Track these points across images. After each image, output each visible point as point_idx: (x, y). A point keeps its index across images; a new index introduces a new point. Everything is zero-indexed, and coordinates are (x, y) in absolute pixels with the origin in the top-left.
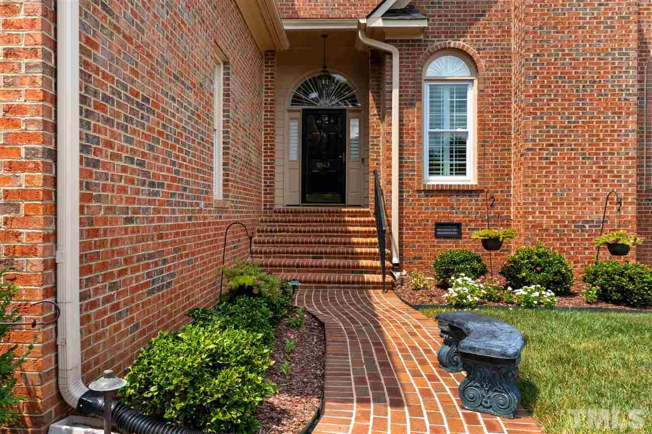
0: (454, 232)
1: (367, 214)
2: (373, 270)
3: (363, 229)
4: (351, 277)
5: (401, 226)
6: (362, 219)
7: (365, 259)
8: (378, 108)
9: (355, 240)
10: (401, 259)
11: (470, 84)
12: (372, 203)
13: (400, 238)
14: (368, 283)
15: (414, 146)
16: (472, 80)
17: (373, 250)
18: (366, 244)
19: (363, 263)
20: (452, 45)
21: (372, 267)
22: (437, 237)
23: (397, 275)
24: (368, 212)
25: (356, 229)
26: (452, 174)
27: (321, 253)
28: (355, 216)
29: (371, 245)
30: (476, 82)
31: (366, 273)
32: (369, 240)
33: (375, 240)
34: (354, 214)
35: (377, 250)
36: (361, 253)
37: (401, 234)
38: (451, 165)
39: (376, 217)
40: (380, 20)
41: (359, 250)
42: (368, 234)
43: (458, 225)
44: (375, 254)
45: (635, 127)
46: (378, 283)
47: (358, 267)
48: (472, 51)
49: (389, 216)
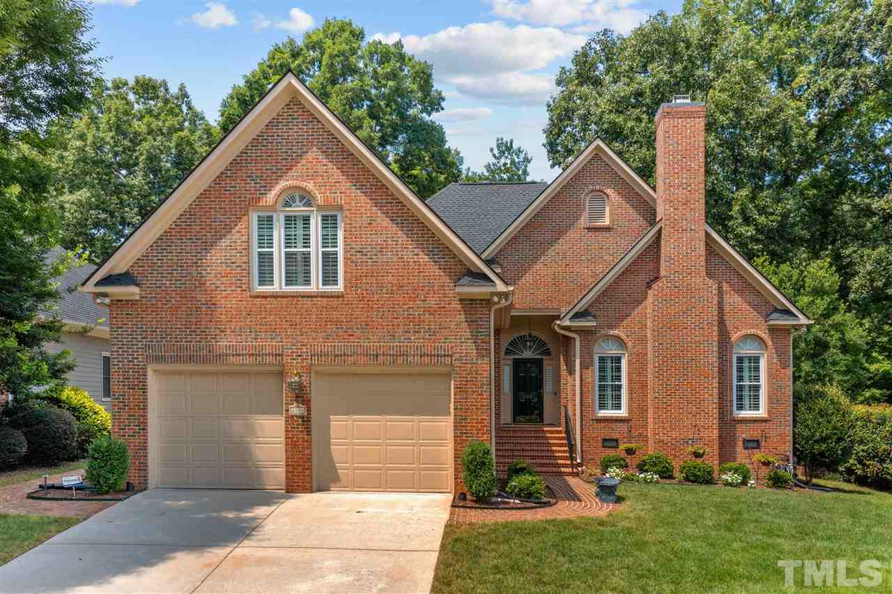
0: (614, 444)
1: (560, 432)
2: (566, 466)
3: (559, 442)
4: (554, 469)
5: (582, 440)
6: (558, 435)
7: (562, 459)
8: (566, 365)
9: (554, 448)
10: (582, 460)
11: (623, 356)
12: (563, 424)
13: (582, 448)
14: (564, 473)
15: (589, 393)
16: (624, 354)
17: (565, 455)
18: (561, 451)
19: (560, 461)
20: (612, 334)
21: (565, 464)
22: (604, 447)
23: (580, 469)
24: (561, 431)
25: (554, 441)
26: (613, 409)
27: (536, 456)
28: (553, 433)
29: (564, 452)
30: (626, 355)
31: (563, 467)
32: (562, 449)
33: (566, 448)
34: (552, 432)
35: (568, 455)
36: (559, 457)
37: (582, 445)
38: (612, 404)
39: (567, 435)
40: (568, 322)
41: (557, 455)
42: (561, 445)
43: (617, 440)
44: (567, 457)
45: (717, 385)
46: (569, 473)
47: (558, 464)
48: (624, 336)
49: (574, 435)
